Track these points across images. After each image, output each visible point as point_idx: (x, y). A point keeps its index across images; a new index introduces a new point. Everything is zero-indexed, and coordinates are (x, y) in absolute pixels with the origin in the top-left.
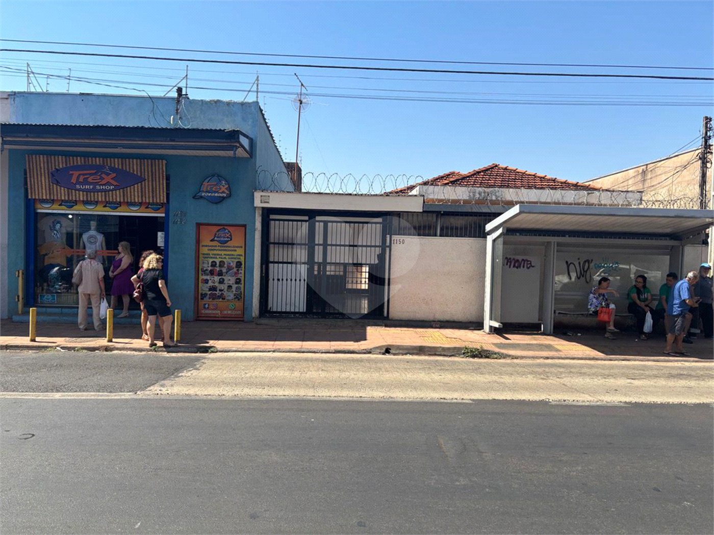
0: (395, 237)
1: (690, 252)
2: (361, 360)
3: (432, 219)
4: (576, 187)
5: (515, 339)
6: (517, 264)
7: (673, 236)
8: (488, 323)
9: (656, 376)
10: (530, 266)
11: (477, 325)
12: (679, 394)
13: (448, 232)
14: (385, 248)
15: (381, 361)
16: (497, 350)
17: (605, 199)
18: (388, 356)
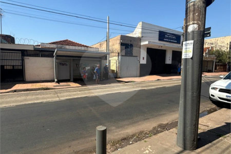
0: (25, 57)
1: (103, 61)
2: (4, 95)
3: (38, 52)
4: (86, 46)
5: (61, 84)
6: (63, 65)
7: (100, 58)
8: (56, 80)
9: (77, 91)
10: (67, 65)
11: (53, 81)
12: (81, 95)
13: (43, 56)
14: (23, 60)
15: (11, 94)
16: (53, 87)
17: (92, 50)
18: (15, 93)
